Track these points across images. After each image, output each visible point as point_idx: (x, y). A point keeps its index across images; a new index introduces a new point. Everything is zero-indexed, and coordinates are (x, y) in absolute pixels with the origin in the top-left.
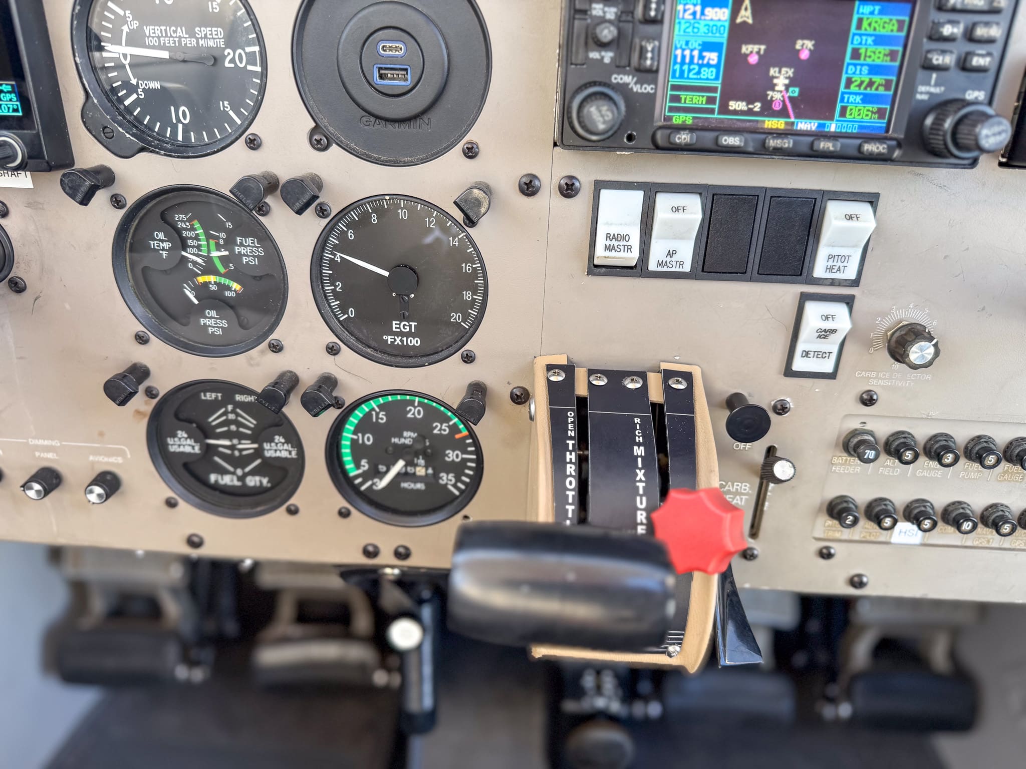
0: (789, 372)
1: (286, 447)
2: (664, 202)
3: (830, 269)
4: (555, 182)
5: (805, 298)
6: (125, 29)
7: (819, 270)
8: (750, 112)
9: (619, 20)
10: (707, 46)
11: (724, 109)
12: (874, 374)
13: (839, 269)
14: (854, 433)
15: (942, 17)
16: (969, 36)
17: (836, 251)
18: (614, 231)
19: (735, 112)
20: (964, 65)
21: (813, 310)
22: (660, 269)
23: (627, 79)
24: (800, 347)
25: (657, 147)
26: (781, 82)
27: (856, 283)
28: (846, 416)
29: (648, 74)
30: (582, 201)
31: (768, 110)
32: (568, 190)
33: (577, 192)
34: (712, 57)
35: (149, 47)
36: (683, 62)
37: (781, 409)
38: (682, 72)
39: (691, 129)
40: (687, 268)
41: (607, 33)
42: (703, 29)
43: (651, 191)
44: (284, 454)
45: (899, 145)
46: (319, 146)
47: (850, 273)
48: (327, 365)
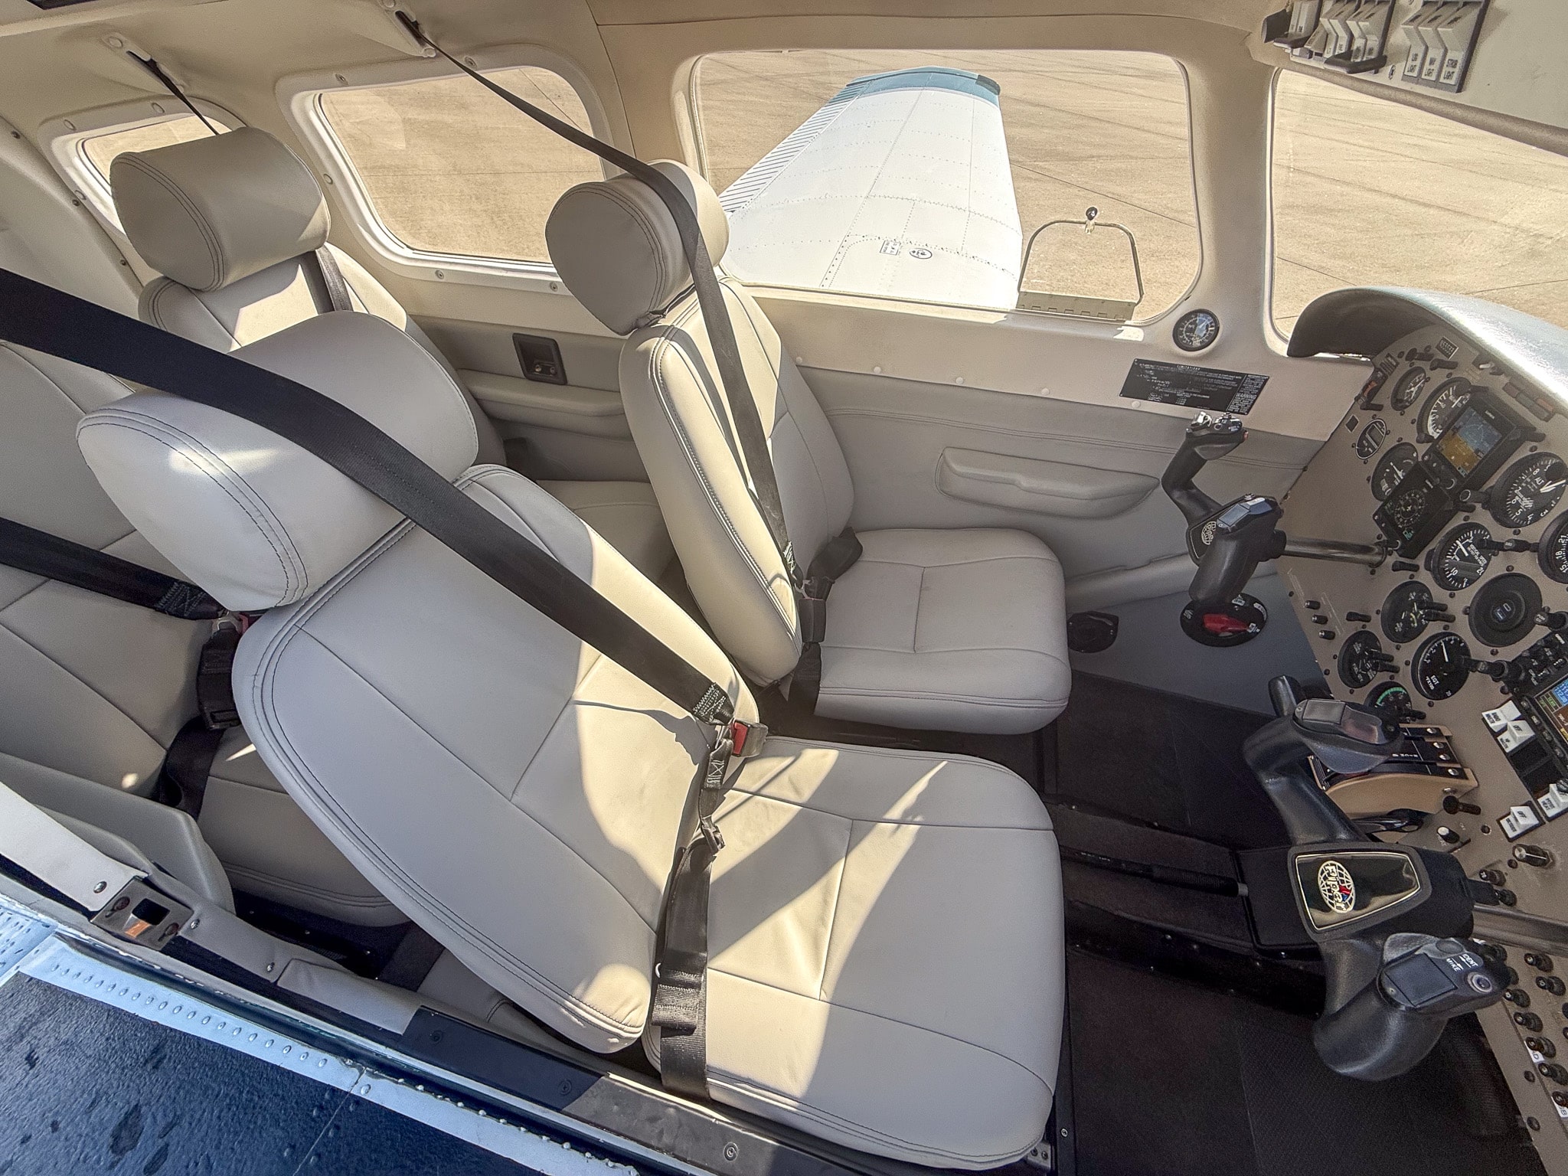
0: (1498, 821)
5: (1529, 802)
7: (1540, 800)
11: (1557, 714)
13: (1546, 807)
17: (1551, 799)
19: (1559, 718)
22: (1500, 742)
23: (1533, 674)
27: (1550, 819)
37: (1485, 830)
40: (1507, 750)
46: (1465, 612)
47: (1550, 813)
48: (1402, 666)
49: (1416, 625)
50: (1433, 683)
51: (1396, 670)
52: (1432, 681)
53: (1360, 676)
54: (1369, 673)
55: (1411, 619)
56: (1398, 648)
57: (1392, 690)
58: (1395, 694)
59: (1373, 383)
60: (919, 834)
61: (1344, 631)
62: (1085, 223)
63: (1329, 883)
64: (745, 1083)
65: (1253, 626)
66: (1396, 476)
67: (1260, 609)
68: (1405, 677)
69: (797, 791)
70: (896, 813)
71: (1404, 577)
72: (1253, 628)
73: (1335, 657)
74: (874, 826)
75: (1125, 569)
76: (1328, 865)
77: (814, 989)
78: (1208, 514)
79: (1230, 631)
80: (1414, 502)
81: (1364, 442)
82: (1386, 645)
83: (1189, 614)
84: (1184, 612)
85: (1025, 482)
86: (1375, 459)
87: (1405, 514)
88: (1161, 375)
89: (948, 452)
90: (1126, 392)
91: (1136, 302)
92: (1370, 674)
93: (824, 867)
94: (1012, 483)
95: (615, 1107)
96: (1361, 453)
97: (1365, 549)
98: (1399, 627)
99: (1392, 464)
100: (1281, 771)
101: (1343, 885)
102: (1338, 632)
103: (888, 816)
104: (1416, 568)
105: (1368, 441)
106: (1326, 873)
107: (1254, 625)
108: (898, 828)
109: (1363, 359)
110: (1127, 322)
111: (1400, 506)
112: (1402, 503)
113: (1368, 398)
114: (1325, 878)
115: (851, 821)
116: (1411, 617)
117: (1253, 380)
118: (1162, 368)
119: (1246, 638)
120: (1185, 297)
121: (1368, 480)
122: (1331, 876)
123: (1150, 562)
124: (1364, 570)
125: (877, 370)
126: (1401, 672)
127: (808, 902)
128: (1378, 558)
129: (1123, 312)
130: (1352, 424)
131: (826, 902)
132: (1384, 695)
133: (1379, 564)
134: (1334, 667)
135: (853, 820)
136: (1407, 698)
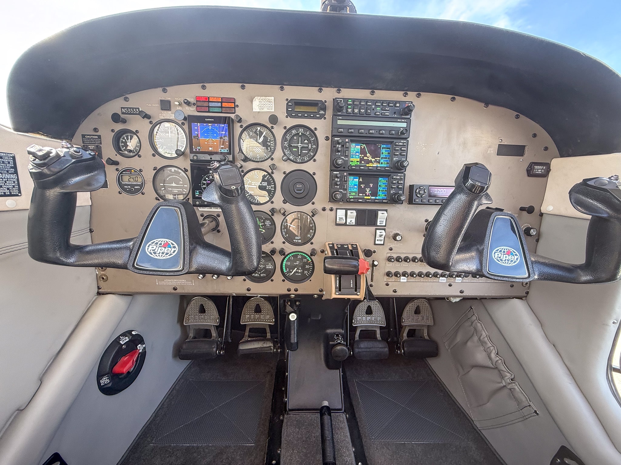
0: (375, 244)
1: (271, 266)
2: (349, 212)
3: (380, 223)
4: (329, 209)
5: (376, 229)
6: (248, 182)
7: (378, 224)
8: (363, 196)
9: (340, 181)
10: (355, 185)
11: (358, 195)
12: (391, 244)
13: (382, 223)
14: (389, 257)
15: (393, 180)
16: (398, 182)
17: (381, 220)
18: (340, 217)
19: (360, 196)
20: (398, 187)
21: (378, 231)
22: (349, 224)
23: (342, 190)
24: (377, 239)
25: (348, 202)
26: (368, 191)
27: (385, 226)
28: (387, 253)
29: (345, 190)
30: (334, 212)
31: (366, 195)
32: (331, 210)
33: (333, 210)
34: (356, 187)
35: (252, 185)
36: (351, 188)
37: (375, 252)
38: (351, 189)
39: (353, 199)
40: (354, 224)
41: (338, 183)
42: (354, 182)
43: (347, 210)
44: (271, 267)
45: (389, 201)
46: (284, 203)
47: (384, 224)
48: (283, 246)
50: (299, 240)
51: (281, 250)
52: (297, 239)
56: (272, 243)
65: (140, 347)
66: (171, 188)
79: (133, 363)
81: (126, 187)
83: (105, 380)
96: (132, 192)
99: (162, 184)
105: (128, 185)
107: (140, 345)
126: (284, 249)
134: (249, 284)
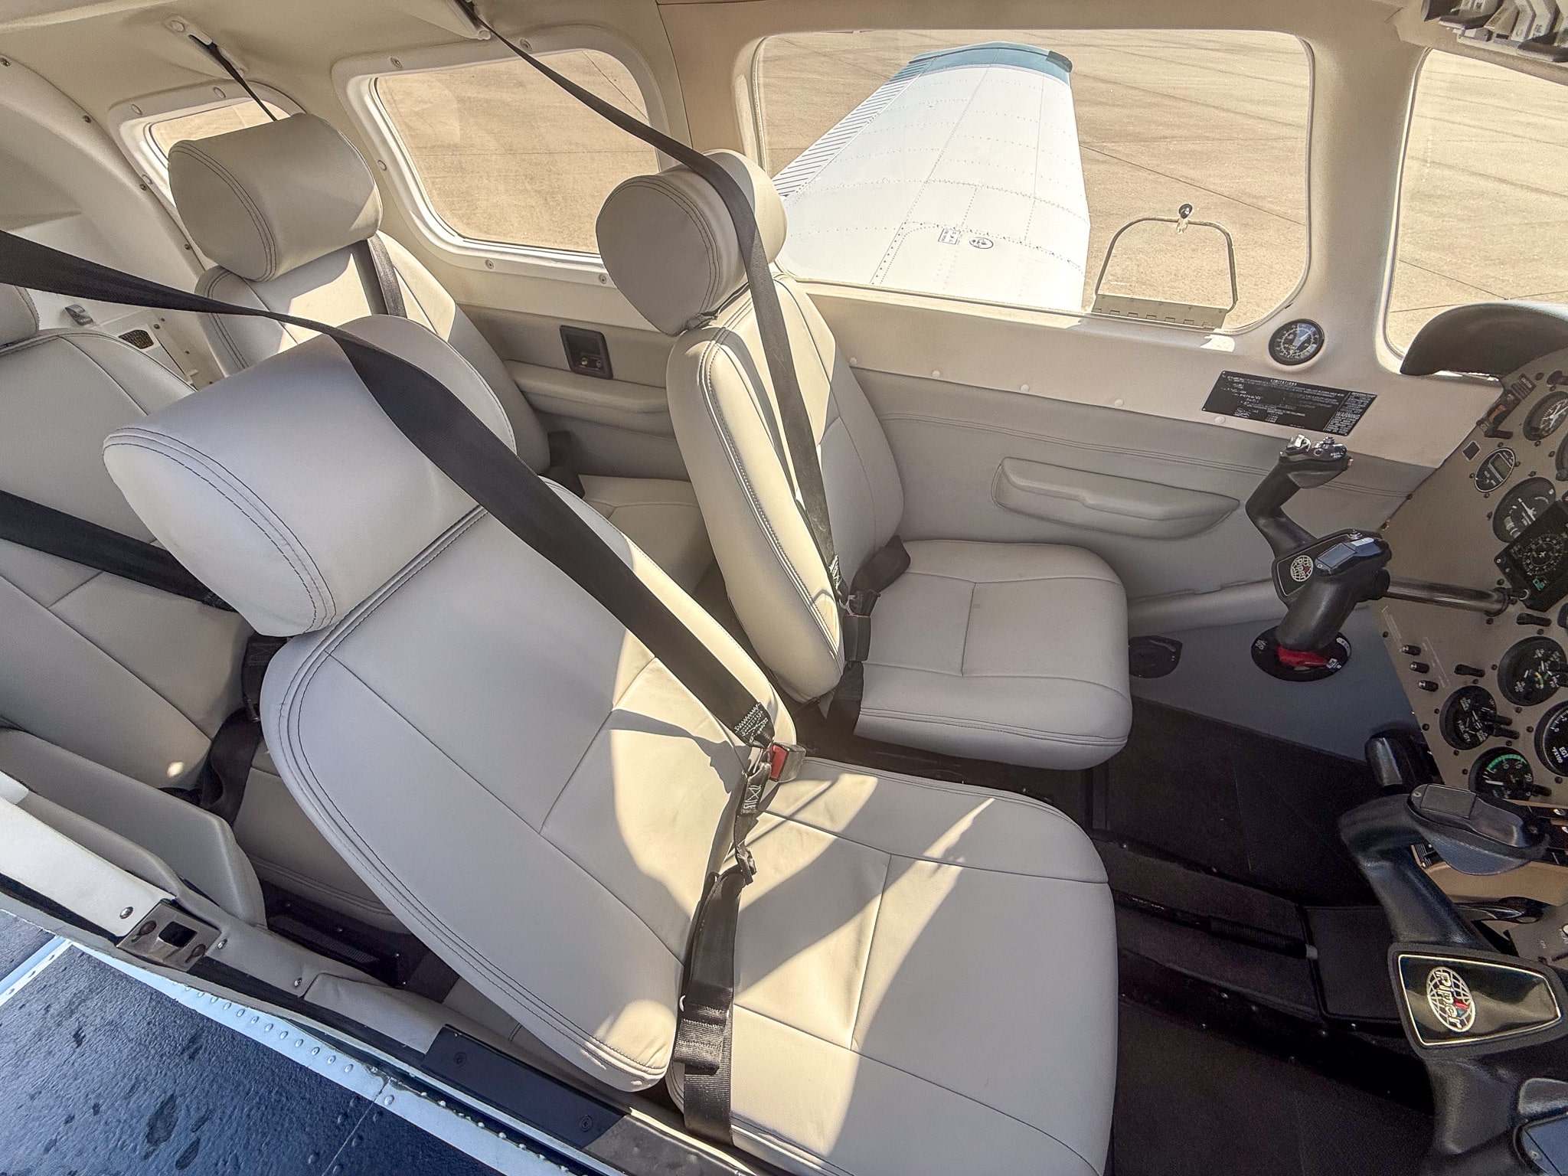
44: (1481, 739)
49: (1542, 686)
50: (1562, 756)
51: (1514, 735)
52: (1560, 753)
53: (1466, 736)
54: (1477, 733)
55: (1536, 679)
56: (1518, 711)
57: (1507, 756)
58: (1512, 762)
59: (1501, 407)
60: (960, 878)
61: (1450, 684)
62: (1177, 222)
63: (1440, 992)
64: (771, 1135)
65: (1333, 662)
66: (1524, 515)
67: (1343, 644)
68: (1526, 747)
69: (832, 819)
70: (937, 850)
71: (1531, 631)
72: (1333, 663)
73: (1436, 711)
74: (914, 862)
75: (1194, 593)
76: (1439, 971)
77: (846, 1036)
78: (1299, 546)
79: (1307, 666)
80: (1550, 548)
81: (1486, 473)
82: (1503, 706)
83: (1261, 645)
84: (1256, 642)
85: (1091, 499)
86: (1498, 494)
87: (1538, 561)
88: (1250, 389)
89: (1007, 463)
90: (1211, 406)
91: (1228, 308)
92: (1481, 736)
93: (860, 903)
94: (1075, 499)
95: (636, 1149)
96: (1481, 484)
97: (1481, 595)
98: (1520, 687)
99: (1520, 500)
100: (1384, 855)
101: (1459, 998)
102: (1442, 684)
103: (928, 854)
104: (1546, 623)
105: (1490, 471)
106: (1436, 980)
107: (1335, 660)
108: (939, 868)
109: (1491, 379)
110: (1217, 330)
111: (1531, 550)
112: (1533, 547)
113: (1494, 424)
114: (1436, 986)
115: (889, 855)
116: (1537, 676)
117: (1356, 397)
118: (1253, 382)
119: (1325, 673)
120: (1285, 305)
121: (1489, 516)
122: (1443, 984)
123: (1223, 588)
124: (1479, 618)
125: (936, 375)
126: (1520, 739)
127: (842, 939)
128: (1497, 606)
129: (1213, 318)
130: (1471, 451)
131: (859, 942)
132: (1496, 761)
133: (1499, 612)
134: (1435, 721)
135: (891, 854)
136: (1526, 768)
